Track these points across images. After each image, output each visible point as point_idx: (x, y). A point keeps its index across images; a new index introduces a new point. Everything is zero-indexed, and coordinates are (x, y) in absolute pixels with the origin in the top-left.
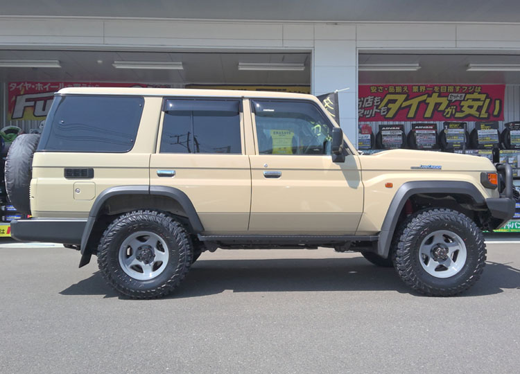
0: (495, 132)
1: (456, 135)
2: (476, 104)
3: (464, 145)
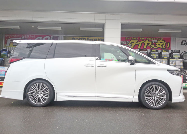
0: (168, 53)
1: (154, 54)
2: (161, 44)
3: (157, 57)
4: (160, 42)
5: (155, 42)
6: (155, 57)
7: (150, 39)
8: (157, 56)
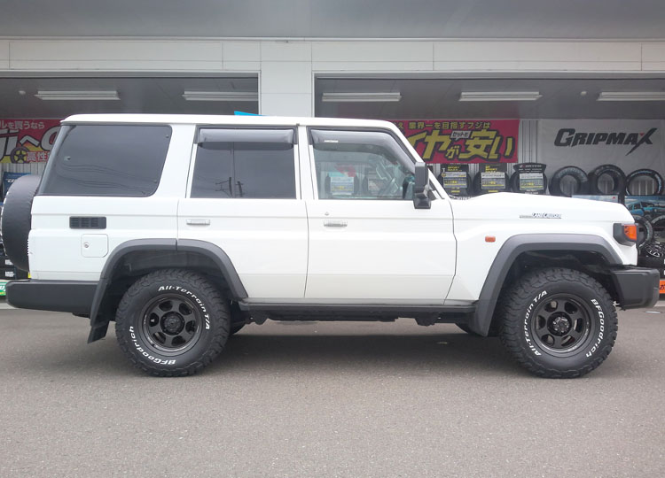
0: (502, 175)
1: (455, 179)
2: (484, 143)
3: (465, 192)
4: (481, 138)
5: (463, 137)
6: (456, 189)
7: (445, 126)
8: (464, 185)
